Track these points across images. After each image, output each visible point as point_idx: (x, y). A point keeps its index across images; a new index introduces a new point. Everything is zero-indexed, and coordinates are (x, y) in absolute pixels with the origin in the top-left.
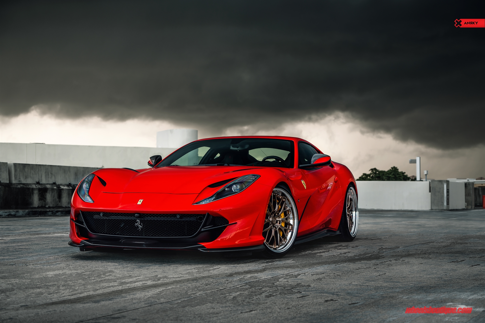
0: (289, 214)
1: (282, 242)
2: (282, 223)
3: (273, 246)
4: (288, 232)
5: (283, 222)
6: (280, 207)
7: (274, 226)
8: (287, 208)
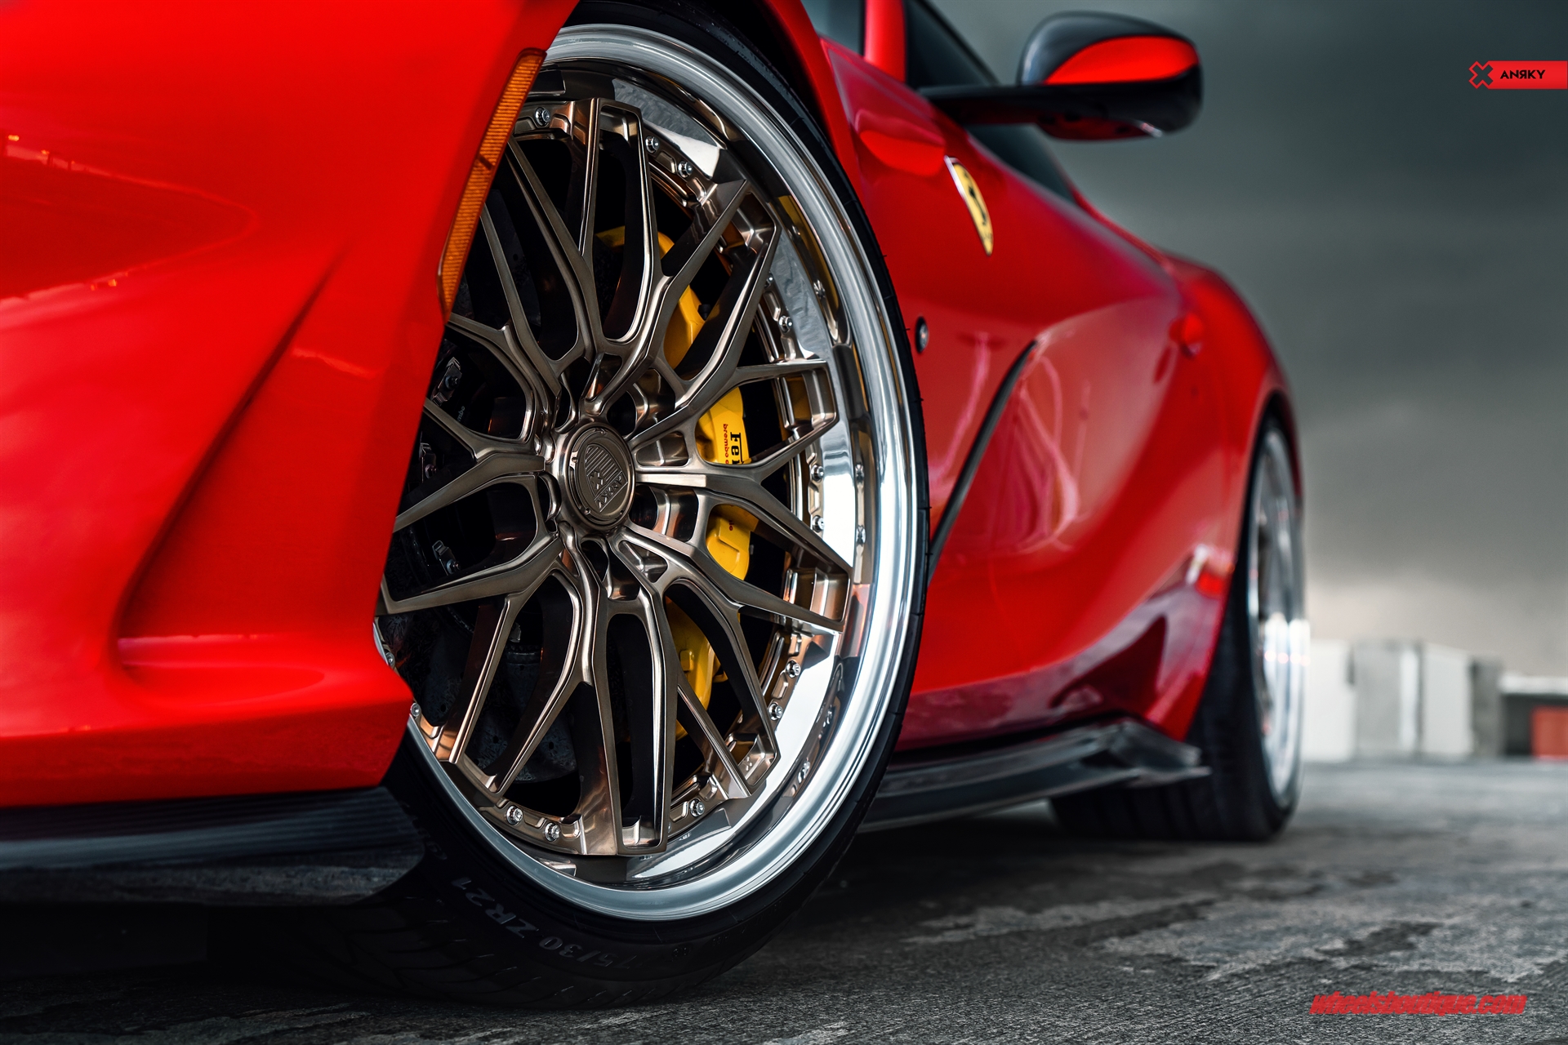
0: (805, 426)
1: (703, 782)
2: (710, 527)
3: (579, 831)
4: (785, 656)
5: (733, 522)
6: (693, 322)
7: (597, 558)
8: (783, 351)
